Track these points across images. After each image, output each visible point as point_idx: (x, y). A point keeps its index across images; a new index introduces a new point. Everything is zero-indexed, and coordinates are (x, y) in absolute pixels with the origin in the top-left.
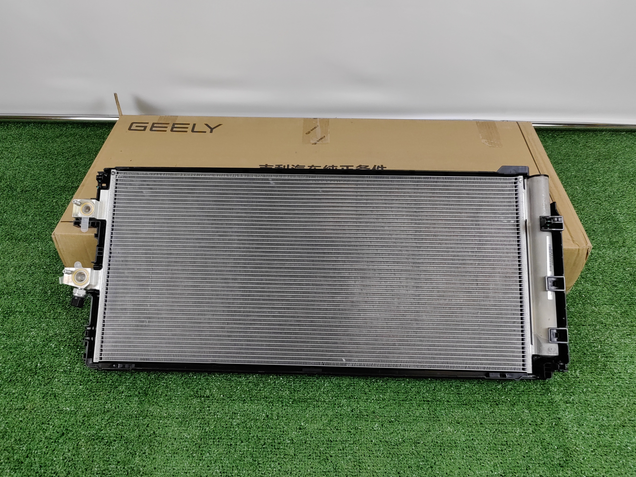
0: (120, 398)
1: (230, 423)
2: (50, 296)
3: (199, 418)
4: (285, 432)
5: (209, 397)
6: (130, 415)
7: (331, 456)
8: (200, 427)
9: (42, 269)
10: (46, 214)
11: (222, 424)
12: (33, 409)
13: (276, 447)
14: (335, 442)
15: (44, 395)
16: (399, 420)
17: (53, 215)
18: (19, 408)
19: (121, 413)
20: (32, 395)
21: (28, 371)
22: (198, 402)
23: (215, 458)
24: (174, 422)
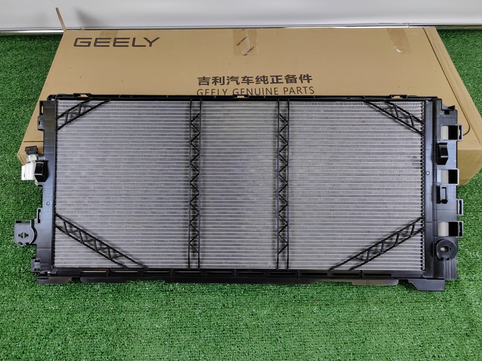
0: (96, 295)
1: (193, 313)
2: (23, 206)
3: (166, 310)
4: (240, 319)
5: (172, 291)
6: (107, 311)
7: (280, 338)
8: (168, 318)
9: (13, 180)
10: (9, 127)
11: (186, 314)
12: (22, 310)
13: (234, 332)
14: (282, 325)
15: (30, 297)
16: (333, 303)
17: (15, 128)
18: (10, 310)
19: (100, 309)
20: (20, 298)
21: (13, 275)
22: (164, 296)
23: (184, 345)
24: (145, 315)
